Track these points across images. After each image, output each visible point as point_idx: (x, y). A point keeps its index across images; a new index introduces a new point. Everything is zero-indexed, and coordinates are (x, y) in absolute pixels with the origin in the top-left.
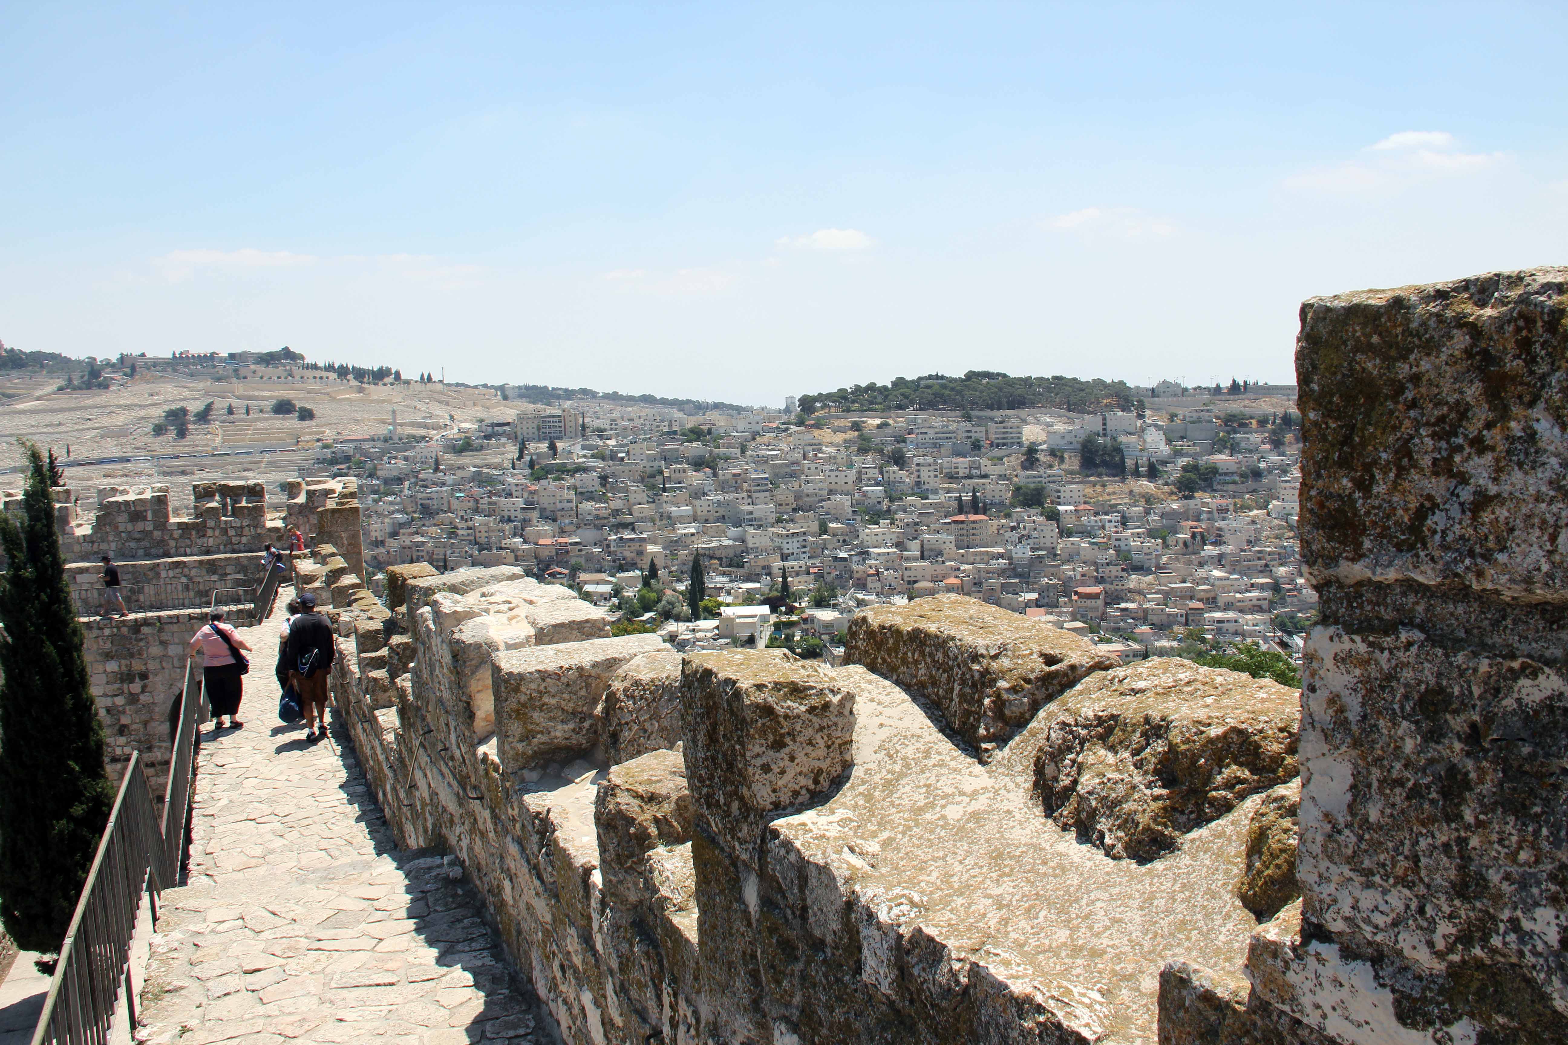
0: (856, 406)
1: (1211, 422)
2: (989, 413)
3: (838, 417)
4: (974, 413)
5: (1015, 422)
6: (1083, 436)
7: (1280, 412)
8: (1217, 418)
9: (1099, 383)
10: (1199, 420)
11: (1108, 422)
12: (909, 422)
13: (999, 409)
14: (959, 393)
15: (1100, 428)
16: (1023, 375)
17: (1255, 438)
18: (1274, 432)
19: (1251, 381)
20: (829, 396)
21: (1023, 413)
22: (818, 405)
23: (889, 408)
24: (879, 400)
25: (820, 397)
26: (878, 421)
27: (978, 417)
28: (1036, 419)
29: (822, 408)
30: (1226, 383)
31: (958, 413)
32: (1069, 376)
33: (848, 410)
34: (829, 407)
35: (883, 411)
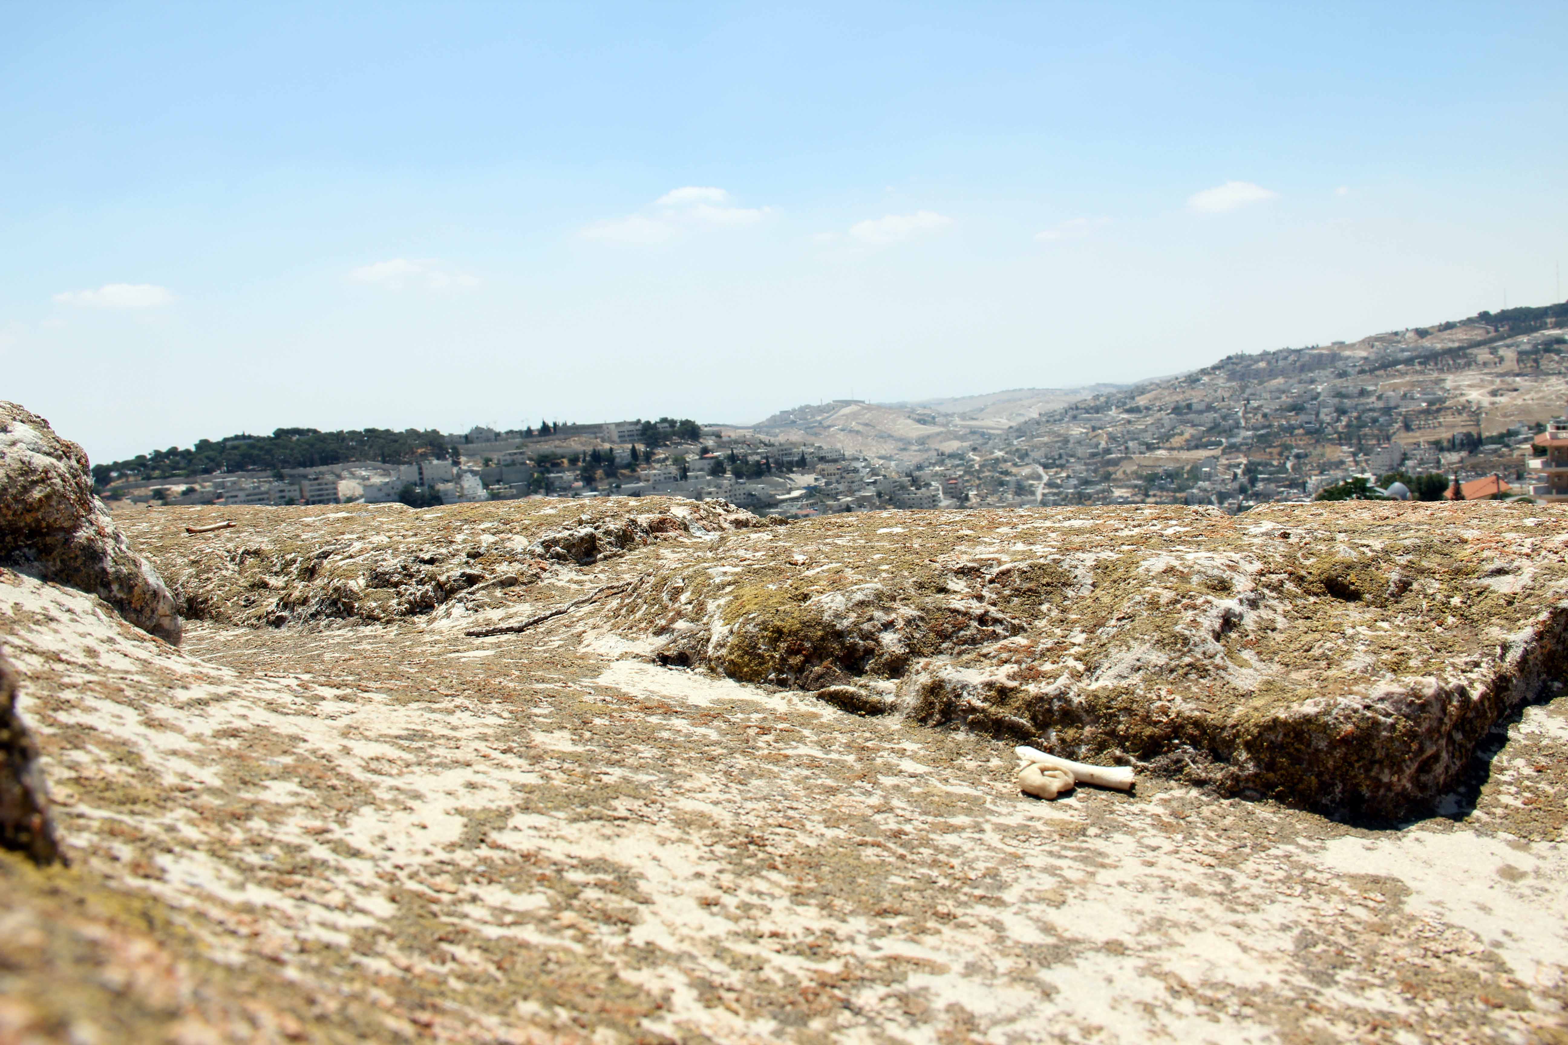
0: (157, 473)
1: (524, 464)
2: (301, 470)
3: (137, 486)
4: (286, 471)
5: (330, 478)
6: (401, 488)
7: (589, 449)
8: (530, 459)
9: (412, 433)
10: (513, 463)
11: (425, 472)
12: (217, 486)
13: (312, 465)
14: (268, 452)
15: (416, 478)
16: (334, 429)
17: (568, 476)
18: (584, 470)
19: (560, 423)
20: (126, 465)
21: (337, 468)
22: (114, 474)
23: (194, 473)
24: (182, 465)
25: (116, 466)
26: (183, 488)
27: (291, 476)
28: (352, 473)
29: (119, 478)
30: (536, 426)
31: (269, 473)
32: (381, 427)
33: (148, 478)
34: (127, 476)
35: (187, 476)
